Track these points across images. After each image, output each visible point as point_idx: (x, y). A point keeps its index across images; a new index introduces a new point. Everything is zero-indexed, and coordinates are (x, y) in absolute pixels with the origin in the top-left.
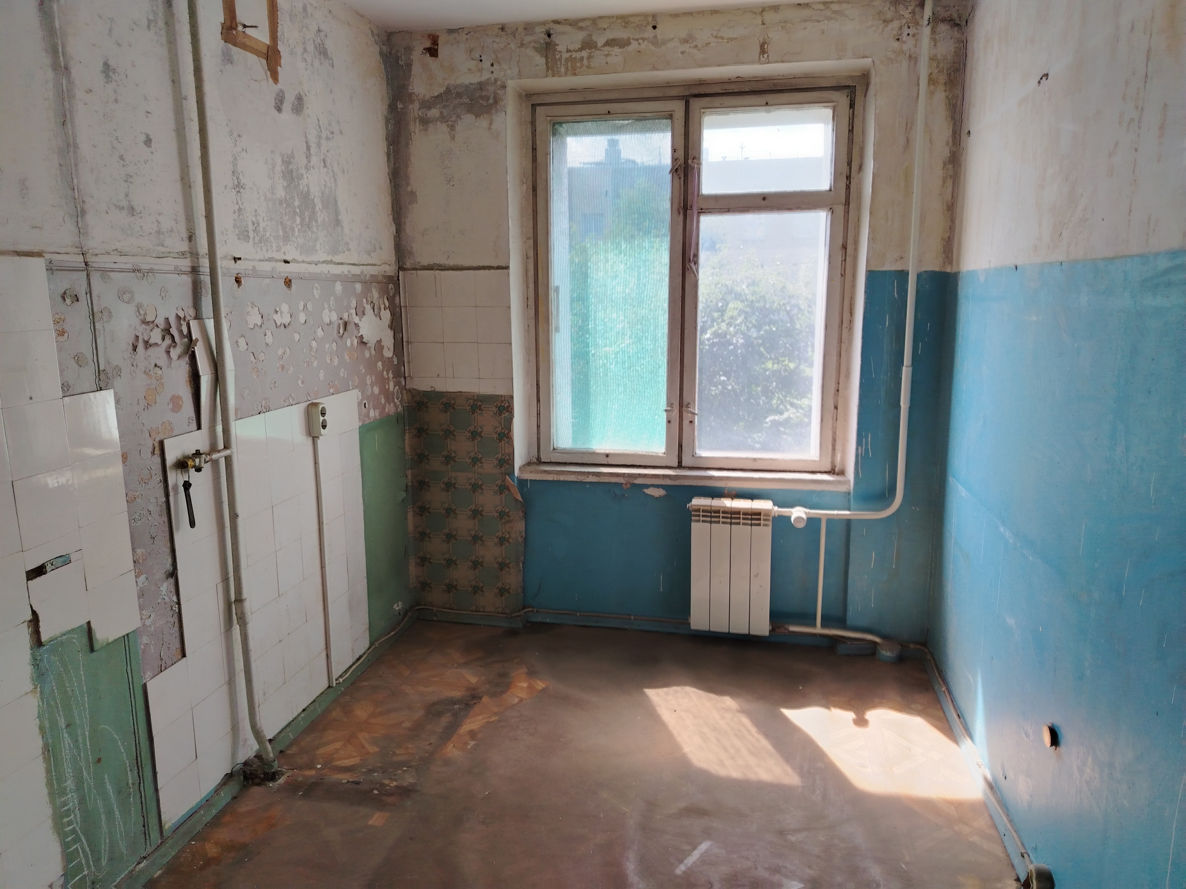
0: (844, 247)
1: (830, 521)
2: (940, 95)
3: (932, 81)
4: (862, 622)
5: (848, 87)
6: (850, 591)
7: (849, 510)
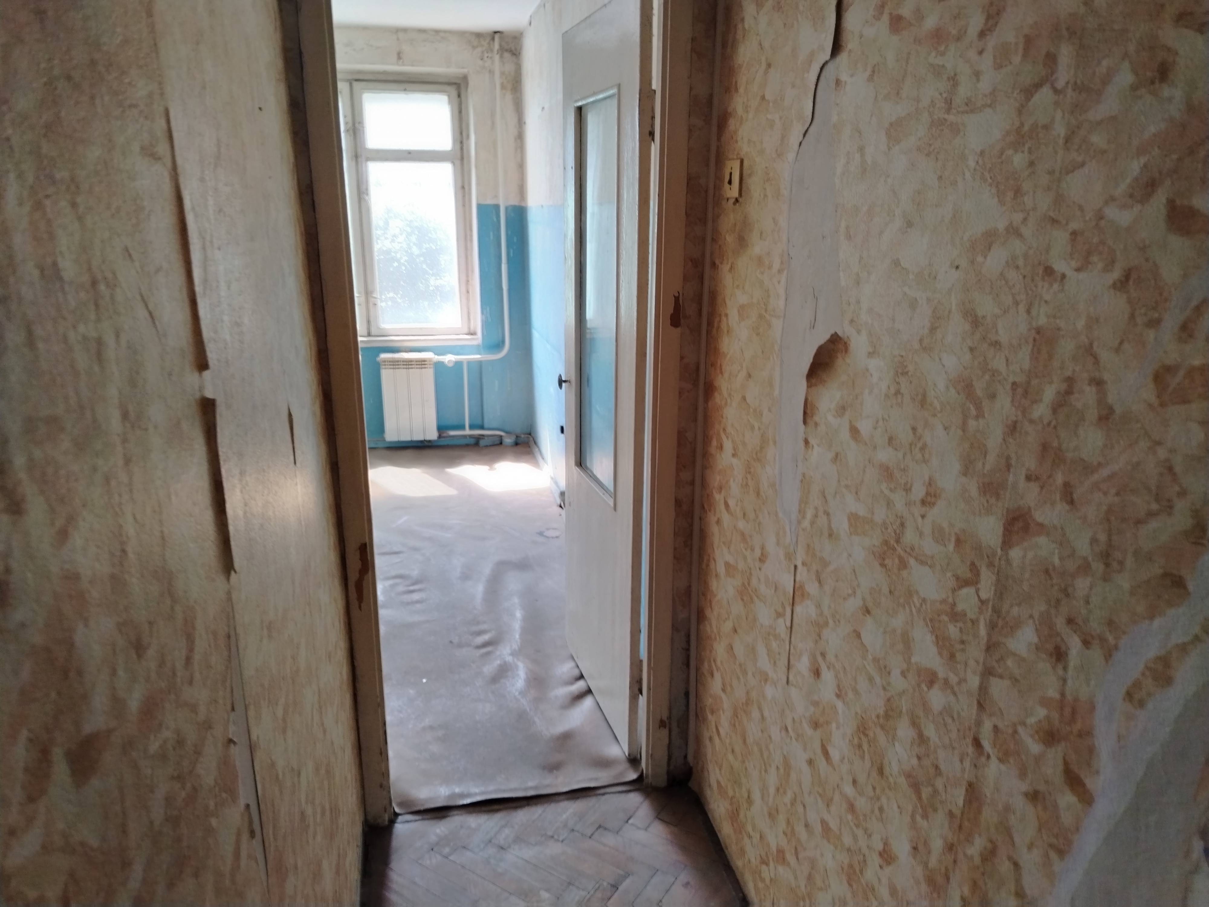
0: (463, 187)
1: (469, 363)
2: (509, 97)
3: (503, 87)
4: (495, 424)
5: (455, 84)
6: (485, 407)
7: (480, 354)
